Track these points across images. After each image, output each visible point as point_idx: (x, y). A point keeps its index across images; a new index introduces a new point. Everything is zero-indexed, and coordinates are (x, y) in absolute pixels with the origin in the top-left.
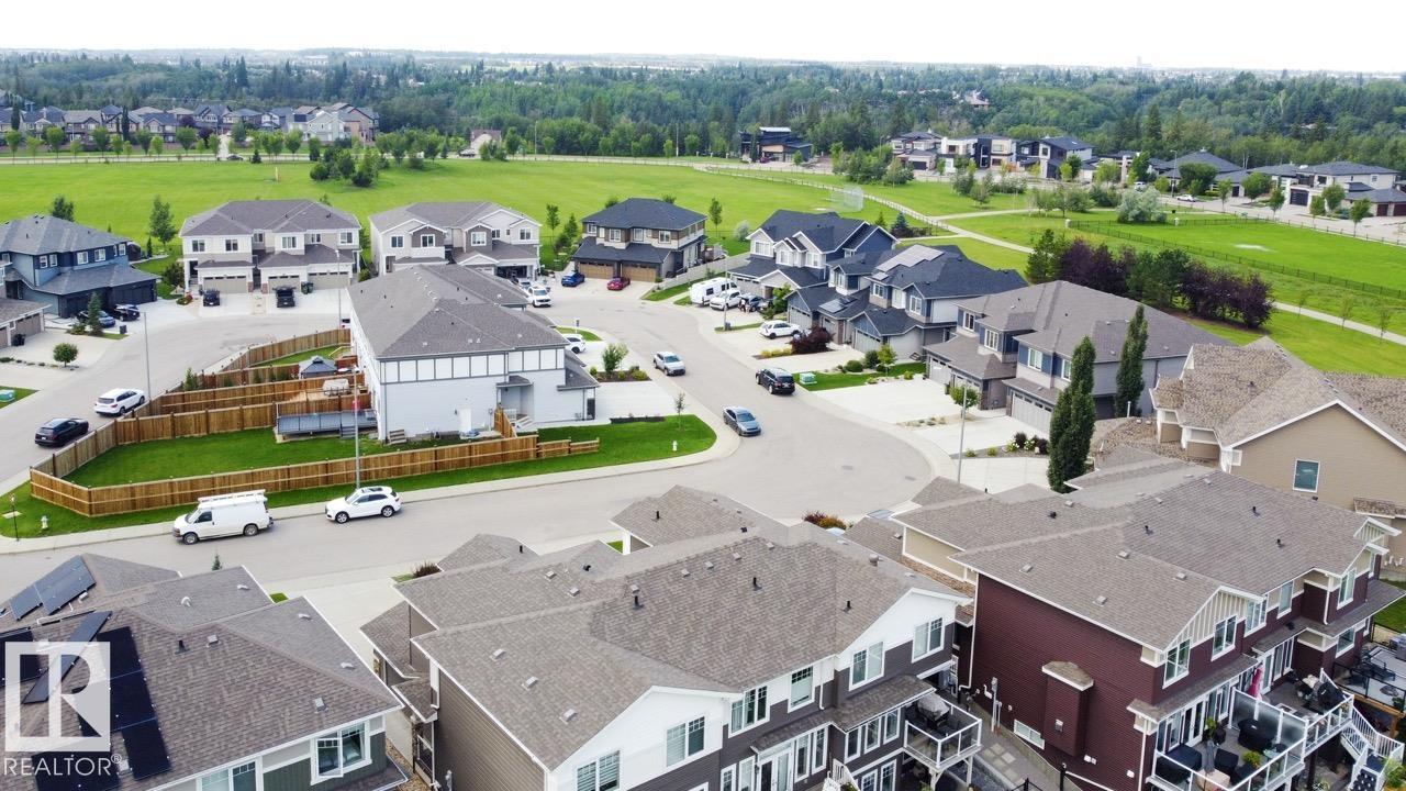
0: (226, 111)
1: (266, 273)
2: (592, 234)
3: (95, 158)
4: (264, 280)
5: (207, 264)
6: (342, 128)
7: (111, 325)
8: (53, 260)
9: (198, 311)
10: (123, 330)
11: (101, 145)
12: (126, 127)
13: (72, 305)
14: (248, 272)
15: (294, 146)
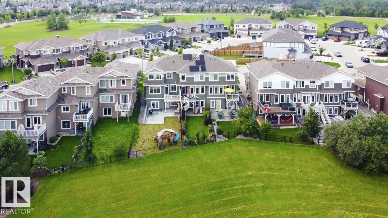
0: (255, 5)
1: (251, 32)
2: (332, 29)
3: (224, 14)
4: (250, 34)
5: (239, 30)
6: (282, 9)
7: (219, 39)
8: (210, 26)
9: (236, 38)
10: (221, 40)
11: (226, 11)
12: (232, 8)
13: (212, 35)
14: (247, 32)
15: (269, 12)
